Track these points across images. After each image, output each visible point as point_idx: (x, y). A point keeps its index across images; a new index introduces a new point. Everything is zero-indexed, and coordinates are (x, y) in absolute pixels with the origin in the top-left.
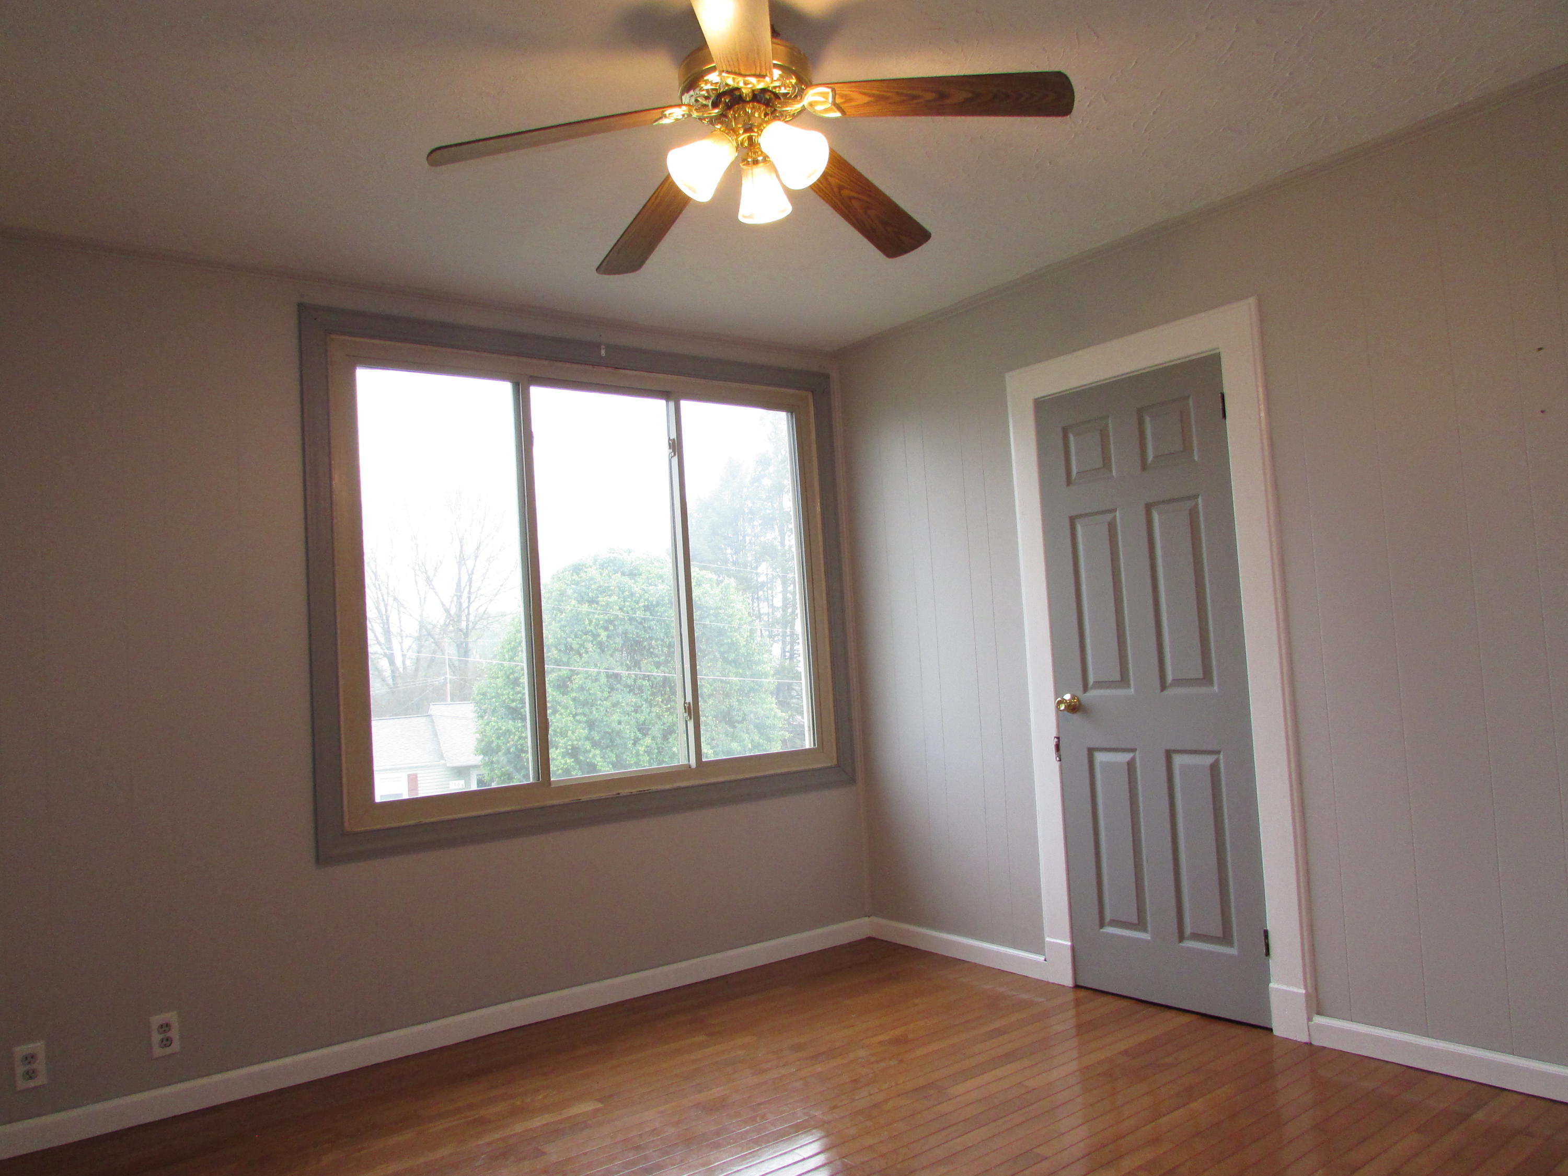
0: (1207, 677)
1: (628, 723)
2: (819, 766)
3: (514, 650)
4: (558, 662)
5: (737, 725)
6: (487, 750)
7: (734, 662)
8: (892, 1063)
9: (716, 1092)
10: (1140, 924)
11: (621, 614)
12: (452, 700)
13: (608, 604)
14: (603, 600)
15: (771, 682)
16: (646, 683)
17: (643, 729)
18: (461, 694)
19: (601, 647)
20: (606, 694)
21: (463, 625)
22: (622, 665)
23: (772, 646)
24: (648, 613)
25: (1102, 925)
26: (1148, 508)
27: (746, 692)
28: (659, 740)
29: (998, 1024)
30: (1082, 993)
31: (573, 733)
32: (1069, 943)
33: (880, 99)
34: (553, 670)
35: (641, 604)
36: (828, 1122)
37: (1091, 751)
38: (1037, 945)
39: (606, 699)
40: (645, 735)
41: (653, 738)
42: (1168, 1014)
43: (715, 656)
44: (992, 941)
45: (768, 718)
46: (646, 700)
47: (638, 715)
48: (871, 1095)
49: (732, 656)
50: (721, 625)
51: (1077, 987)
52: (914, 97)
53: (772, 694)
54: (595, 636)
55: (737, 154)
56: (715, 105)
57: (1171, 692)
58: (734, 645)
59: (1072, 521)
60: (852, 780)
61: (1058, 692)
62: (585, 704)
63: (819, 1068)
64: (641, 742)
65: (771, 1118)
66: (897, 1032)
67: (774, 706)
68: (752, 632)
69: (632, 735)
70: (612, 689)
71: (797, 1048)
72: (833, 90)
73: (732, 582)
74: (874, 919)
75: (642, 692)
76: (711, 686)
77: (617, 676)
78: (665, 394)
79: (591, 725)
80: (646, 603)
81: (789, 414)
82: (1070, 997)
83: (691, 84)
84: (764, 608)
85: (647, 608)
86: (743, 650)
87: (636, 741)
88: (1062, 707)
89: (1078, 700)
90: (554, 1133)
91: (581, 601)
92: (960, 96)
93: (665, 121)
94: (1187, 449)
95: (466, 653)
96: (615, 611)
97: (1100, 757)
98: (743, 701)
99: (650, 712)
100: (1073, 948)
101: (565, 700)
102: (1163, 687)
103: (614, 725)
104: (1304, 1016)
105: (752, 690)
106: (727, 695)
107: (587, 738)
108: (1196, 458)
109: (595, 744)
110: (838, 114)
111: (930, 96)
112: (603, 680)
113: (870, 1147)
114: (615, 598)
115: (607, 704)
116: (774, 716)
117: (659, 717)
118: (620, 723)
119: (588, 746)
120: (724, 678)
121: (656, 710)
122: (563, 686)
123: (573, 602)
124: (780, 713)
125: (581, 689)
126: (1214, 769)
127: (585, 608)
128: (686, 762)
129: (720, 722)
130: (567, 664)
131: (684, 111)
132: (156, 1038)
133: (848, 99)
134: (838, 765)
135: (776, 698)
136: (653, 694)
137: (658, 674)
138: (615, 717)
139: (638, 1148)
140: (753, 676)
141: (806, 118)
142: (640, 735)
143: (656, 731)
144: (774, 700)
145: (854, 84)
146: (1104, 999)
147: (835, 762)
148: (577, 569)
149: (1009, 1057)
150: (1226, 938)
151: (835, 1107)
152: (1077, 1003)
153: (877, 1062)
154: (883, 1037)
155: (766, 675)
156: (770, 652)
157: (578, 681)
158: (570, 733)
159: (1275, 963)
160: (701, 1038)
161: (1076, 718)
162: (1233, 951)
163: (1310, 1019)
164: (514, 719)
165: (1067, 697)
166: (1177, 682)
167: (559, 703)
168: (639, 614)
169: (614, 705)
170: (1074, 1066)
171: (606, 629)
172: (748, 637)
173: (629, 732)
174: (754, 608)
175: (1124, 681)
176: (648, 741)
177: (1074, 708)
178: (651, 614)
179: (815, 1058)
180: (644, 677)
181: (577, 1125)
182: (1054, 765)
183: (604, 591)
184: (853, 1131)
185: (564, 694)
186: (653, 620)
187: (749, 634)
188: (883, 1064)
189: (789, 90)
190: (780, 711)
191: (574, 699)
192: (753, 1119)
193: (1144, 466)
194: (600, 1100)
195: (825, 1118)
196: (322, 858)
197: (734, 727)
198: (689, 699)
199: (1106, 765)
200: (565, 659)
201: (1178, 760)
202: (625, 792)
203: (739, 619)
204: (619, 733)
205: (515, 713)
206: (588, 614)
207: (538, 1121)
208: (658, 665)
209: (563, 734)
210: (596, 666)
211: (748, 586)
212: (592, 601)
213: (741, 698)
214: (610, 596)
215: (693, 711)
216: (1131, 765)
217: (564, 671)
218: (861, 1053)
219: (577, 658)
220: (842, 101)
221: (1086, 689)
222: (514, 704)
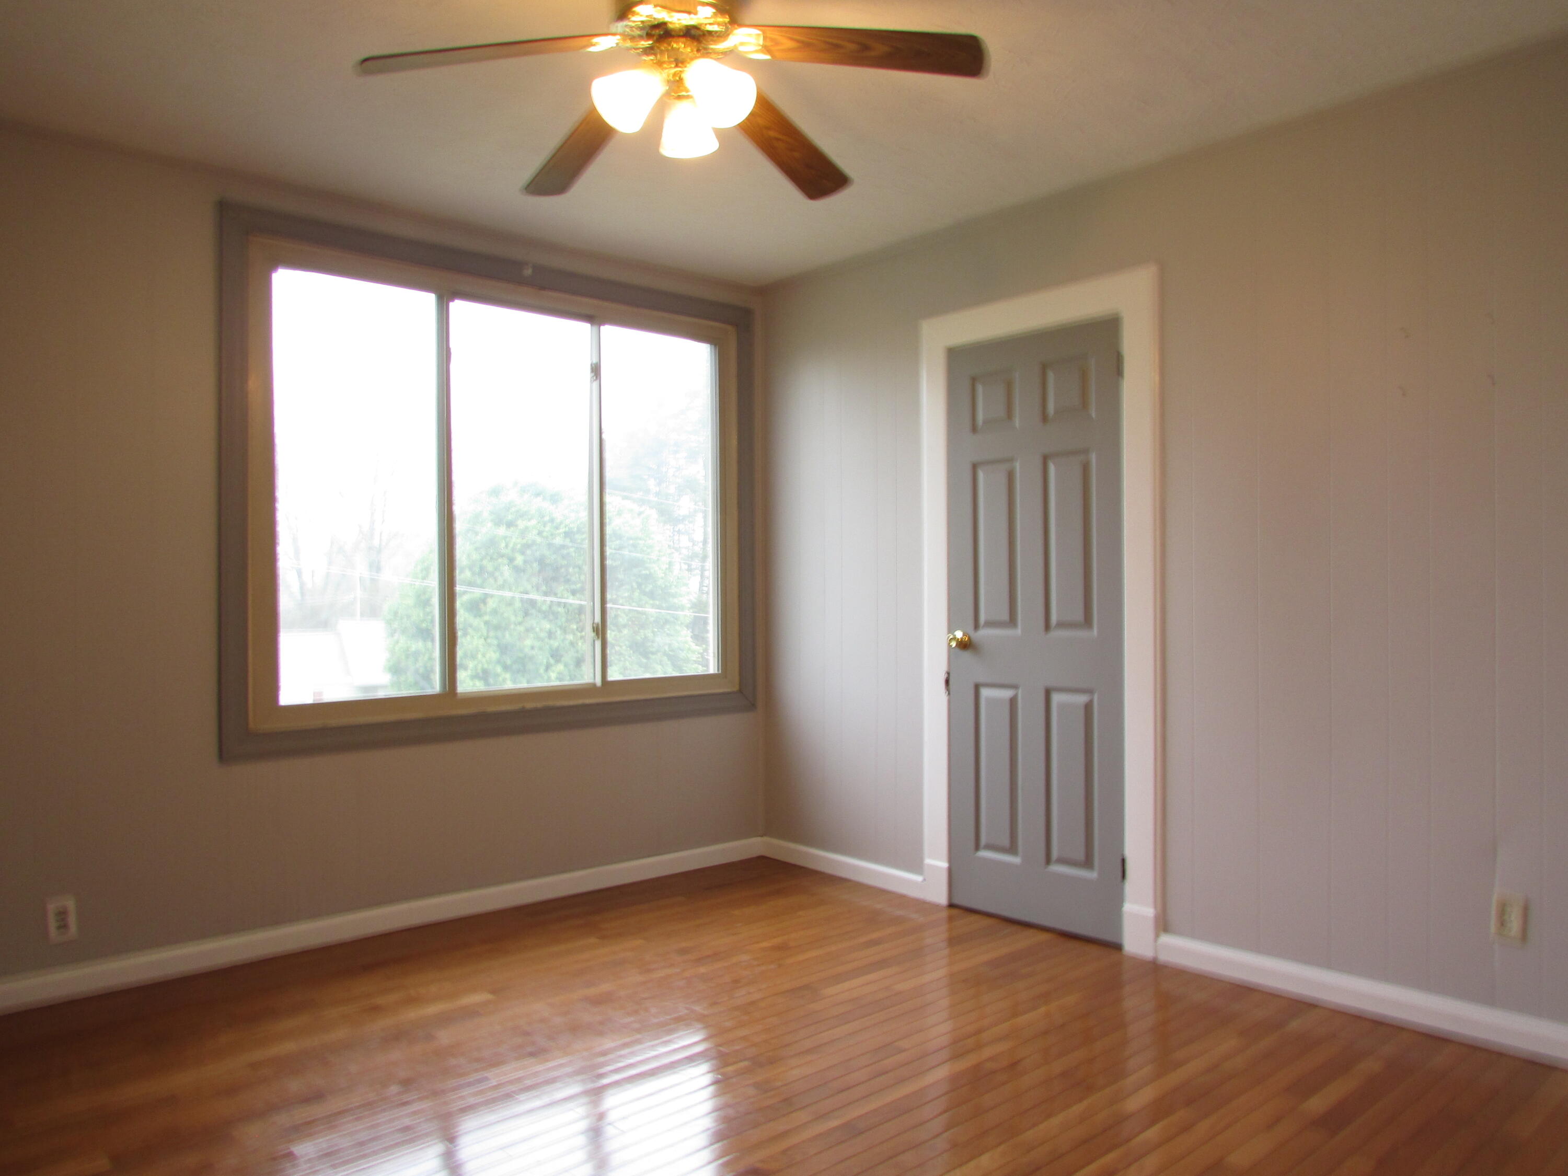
0: (1087, 621)
1: (541, 649)
2: (721, 691)
3: (427, 570)
4: (470, 584)
5: (650, 656)
6: (396, 669)
7: (651, 595)
8: (772, 966)
9: (605, 987)
10: (1012, 849)
11: (539, 540)
12: (362, 615)
13: (527, 528)
14: (521, 524)
15: (687, 615)
16: (561, 610)
17: (556, 655)
18: (372, 611)
19: (517, 570)
20: (520, 619)
21: (376, 542)
22: (538, 590)
23: (689, 580)
24: (568, 540)
25: (977, 847)
26: (1045, 460)
27: (662, 623)
28: (572, 667)
29: (875, 936)
30: (955, 912)
31: (484, 655)
32: (945, 865)
33: (805, 45)
34: (465, 592)
35: (562, 530)
36: (705, 1016)
37: (977, 687)
38: (915, 865)
39: (520, 624)
40: (558, 661)
41: (566, 665)
42: (1031, 932)
43: (632, 587)
44: (877, 860)
45: (682, 650)
46: (561, 627)
47: (552, 642)
48: (749, 993)
49: (649, 588)
50: (639, 555)
51: (951, 906)
52: (837, 46)
53: (687, 627)
54: (511, 560)
55: (667, 88)
56: (649, 36)
57: (1056, 634)
58: (649, 577)
59: (975, 467)
60: (751, 706)
61: (951, 630)
62: (497, 627)
63: (702, 970)
64: (554, 668)
65: (653, 1010)
66: (778, 941)
67: (689, 639)
68: (670, 564)
69: (545, 661)
70: (526, 614)
71: (683, 951)
72: (764, 32)
73: (654, 514)
74: (765, 839)
75: (557, 618)
76: (627, 616)
77: (533, 603)
78: (589, 318)
79: (503, 649)
80: (567, 529)
81: (713, 346)
82: (944, 914)
83: (623, 13)
84: (684, 541)
85: (567, 534)
86: (660, 582)
87: (548, 667)
88: (954, 644)
89: (969, 638)
90: (446, 1019)
91: (498, 522)
92: (881, 49)
93: (592, 49)
94: (1085, 404)
95: (378, 569)
96: (532, 536)
97: (985, 693)
98: (658, 633)
99: (564, 640)
100: (950, 871)
101: (476, 622)
102: (1047, 627)
103: (527, 650)
104: (1150, 934)
105: (667, 622)
106: (642, 626)
107: (499, 662)
108: (1094, 415)
109: (506, 668)
110: (768, 57)
111: (852, 47)
112: (518, 604)
113: (744, 1038)
114: (534, 522)
115: (521, 629)
116: (689, 649)
117: (572, 644)
118: (533, 648)
119: (499, 669)
120: (640, 609)
121: (570, 637)
122: (476, 607)
123: (490, 525)
124: (694, 647)
125: (495, 612)
126: (1088, 707)
127: (502, 531)
128: (591, 681)
129: (634, 652)
130: (482, 587)
131: (618, 40)
132: (52, 924)
133: (777, 43)
134: (740, 691)
135: (692, 632)
136: (567, 621)
137: (573, 601)
138: (528, 642)
139: (527, 1034)
140: (668, 609)
141: (735, 58)
142: (552, 661)
143: (569, 657)
144: (689, 633)
145: (784, 29)
146: (973, 918)
147: (736, 688)
148: (495, 492)
149: (882, 964)
150: (1088, 863)
151: (715, 1003)
152: (951, 919)
153: (759, 965)
154: (765, 944)
155: (682, 608)
156: (686, 585)
157: (491, 604)
158: (480, 656)
159: (1130, 887)
160: (593, 940)
161: (966, 655)
162: (1092, 875)
163: (1157, 936)
164: (425, 640)
165: (959, 634)
166: (1061, 625)
167: (471, 626)
168: (558, 541)
169: (527, 630)
170: (942, 972)
171: (523, 553)
172: (666, 569)
173: (542, 658)
174: (675, 541)
175: (1012, 621)
176: (560, 667)
177: (964, 645)
178: (571, 541)
179: (699, 961)
180: (559, 604)
181: (470, 1013)
182: (943, 697)
183: (522, 515)
184: (728, 1024)
185: (475, 616)
186: (572, 547)
187: (667, 566)
188: (763, 968)
189: (722, 29)
190: (694, 644)
191: (486, 623)
192: (636, 1012)
193: (1045, 418)
194: (493, 992)
195: (706, 1012)
196: (224, 755)
197: (648, 658)
198: (598, 619)
199: (991, 702)
200: (479, 581)
201: (1056, 698)
202: (530, 705)
203: (659, 551)
204: (531, 658)
205: (424, 634)
206: (505, 538)
207: (432, 1010)
208: (574, 593)
209: (473, 657)
210: (510, 590)
211: (667, 516)
212: (510, 525)
213: (656, 630)
214: (530, 520)
215: (600, 631)
216: (1013, 702)
217: (477, 592)
218: (745, 957)
219: (491, 580)
220: (772, 44)
221: (976, 626)
222: (424, 625)
